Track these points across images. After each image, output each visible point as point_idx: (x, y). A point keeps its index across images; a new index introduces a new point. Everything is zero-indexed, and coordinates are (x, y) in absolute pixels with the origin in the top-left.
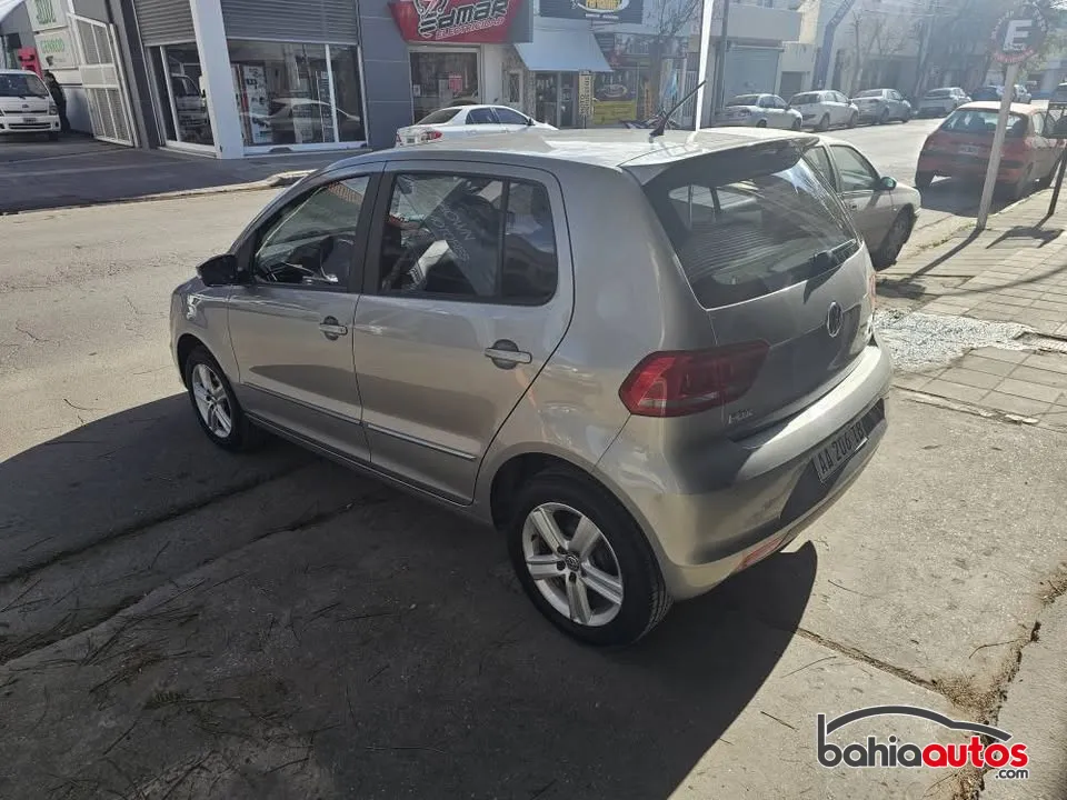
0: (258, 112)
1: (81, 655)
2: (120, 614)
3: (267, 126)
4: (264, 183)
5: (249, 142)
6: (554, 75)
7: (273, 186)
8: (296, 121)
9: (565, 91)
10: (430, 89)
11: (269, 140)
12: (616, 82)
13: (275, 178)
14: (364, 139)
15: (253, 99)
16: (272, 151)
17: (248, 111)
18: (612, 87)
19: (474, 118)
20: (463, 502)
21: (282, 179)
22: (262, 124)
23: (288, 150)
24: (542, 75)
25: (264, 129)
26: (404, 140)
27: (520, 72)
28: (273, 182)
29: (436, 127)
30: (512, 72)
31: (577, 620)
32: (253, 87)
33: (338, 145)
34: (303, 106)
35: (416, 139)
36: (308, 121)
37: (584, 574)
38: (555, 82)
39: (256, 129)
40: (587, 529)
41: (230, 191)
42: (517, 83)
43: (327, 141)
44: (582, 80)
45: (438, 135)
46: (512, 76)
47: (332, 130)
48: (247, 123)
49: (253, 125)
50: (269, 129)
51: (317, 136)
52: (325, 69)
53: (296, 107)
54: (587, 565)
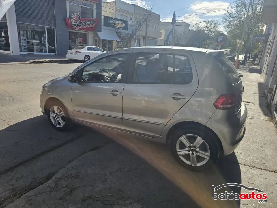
0: (24, 43)
1: (49, 190)
2: (53, 177)
3: (26, 47)
4: (28, 62)
5: (21, 51)
6: (106, 40)
7: (30, 63)
8: (35, 46)
9: (109, 45)
10: (73, 41)
11: (27, 51)
12: (121, 44)
13: (31, 61)
14: (55, 52)
15: (22, 39)
16: (28, 54)
17: (21, 43)
18: (120, 45)
19: (89, 49)
20: (156, 137)
21: (33, 61)
22: (24, 46)
23: (33, 54)
24: (103, 40)
25: (25, 48)
26: (69, 53)
27: (98, 39)
28: (31, 62)
29: (79, 50)
30: (95, 39)
31: (193, 165)
32: (23, 36)
33: (48, 53)
34: (37, 43)
35: (73, 53)
36: (38, 47)
37: (197, 152)
38: (106, 42)
39: (23, 48)
40: (199, 140)
41: (18, 64)
42: (97, 41)
43: (44, 52)
44: (114, 42)
45: (80, 52)
46: (96, 40)
47: (46, 50)
48: (20, 46)
49: (22, 46)
50: (27, 48)
51: (41, 51)
52: (45, 33)
53: (35, 43)
54: (198, 149)
